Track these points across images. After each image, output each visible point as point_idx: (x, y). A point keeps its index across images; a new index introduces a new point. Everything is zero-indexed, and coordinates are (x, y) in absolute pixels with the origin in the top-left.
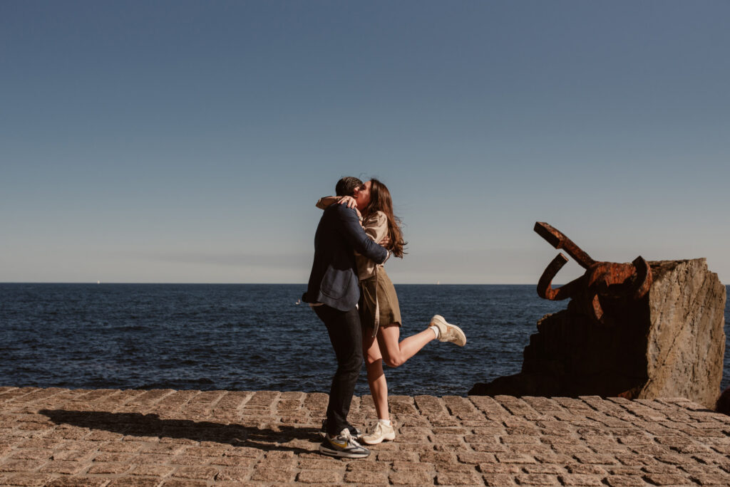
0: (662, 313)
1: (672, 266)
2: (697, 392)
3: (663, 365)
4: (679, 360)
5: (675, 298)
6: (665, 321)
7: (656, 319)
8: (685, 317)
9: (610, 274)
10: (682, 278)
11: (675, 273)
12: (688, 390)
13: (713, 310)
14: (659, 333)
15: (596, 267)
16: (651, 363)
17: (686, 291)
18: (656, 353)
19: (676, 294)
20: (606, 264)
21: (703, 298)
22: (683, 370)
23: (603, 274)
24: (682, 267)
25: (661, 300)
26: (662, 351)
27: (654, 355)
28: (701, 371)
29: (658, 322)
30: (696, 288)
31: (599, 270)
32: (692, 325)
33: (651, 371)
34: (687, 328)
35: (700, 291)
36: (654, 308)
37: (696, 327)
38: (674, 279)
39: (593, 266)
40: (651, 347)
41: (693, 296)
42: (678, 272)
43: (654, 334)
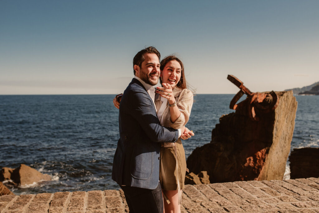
0: (279, 115)
1: (282, 94)
2: (285, 147)
3: (278, 137)
4: (282, 134)
5: (283, 108)
6: (279, 118)
7: (277, 117)
8: (285, 116)
9: (258, 98)
10: (285, 99)
11: (283, 97)
12: (283, 146)
13: (293, 112)
14: (278, 123)
15: (253, 95)
16: (274, 136)
17: (286, 105)
18: (276, 132)
19: (283, 106)
20: (257, 93)
21: (291, 107)
22: (283, 138)
23: (256, 98)
24: (285, 95)
25: (278, 109)
26: (278, 131)
27: (275, 133)
28: (287, 138)
29: (277, 119)
30: (289, 103)
31: (255, 96)
32: (287, 119)
33: (274, 139)
34: (285, 120)
35: (290, 105)
36: (276, 113)
37: (288, 120)
38: (283, 100)
39: (252, 94)
40: (275, 129)
41: (288, 107)
42: (284, 97)
43: (276, 123)
